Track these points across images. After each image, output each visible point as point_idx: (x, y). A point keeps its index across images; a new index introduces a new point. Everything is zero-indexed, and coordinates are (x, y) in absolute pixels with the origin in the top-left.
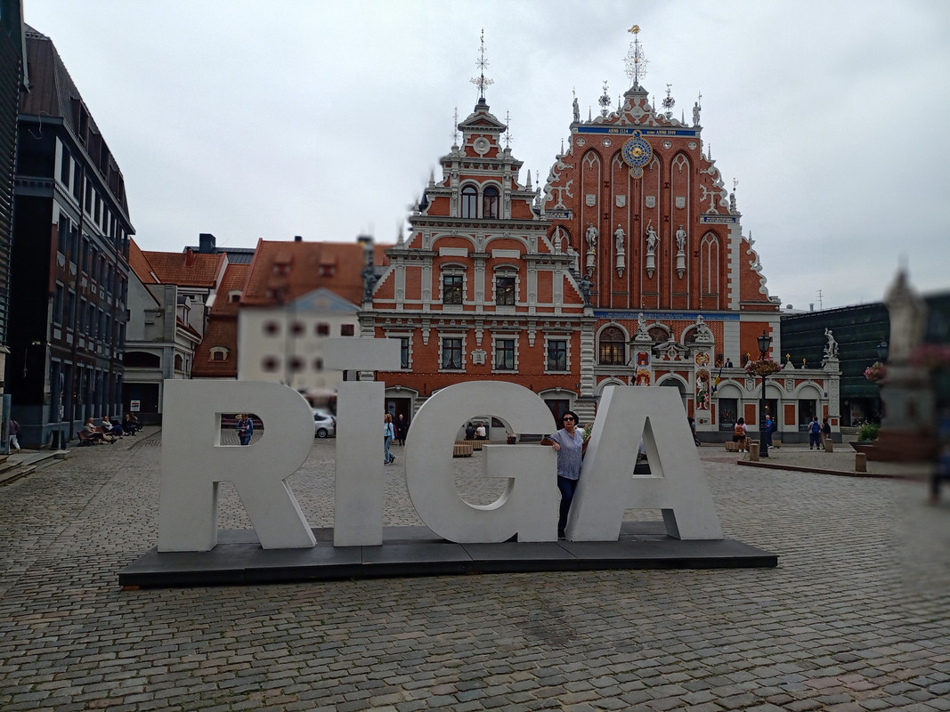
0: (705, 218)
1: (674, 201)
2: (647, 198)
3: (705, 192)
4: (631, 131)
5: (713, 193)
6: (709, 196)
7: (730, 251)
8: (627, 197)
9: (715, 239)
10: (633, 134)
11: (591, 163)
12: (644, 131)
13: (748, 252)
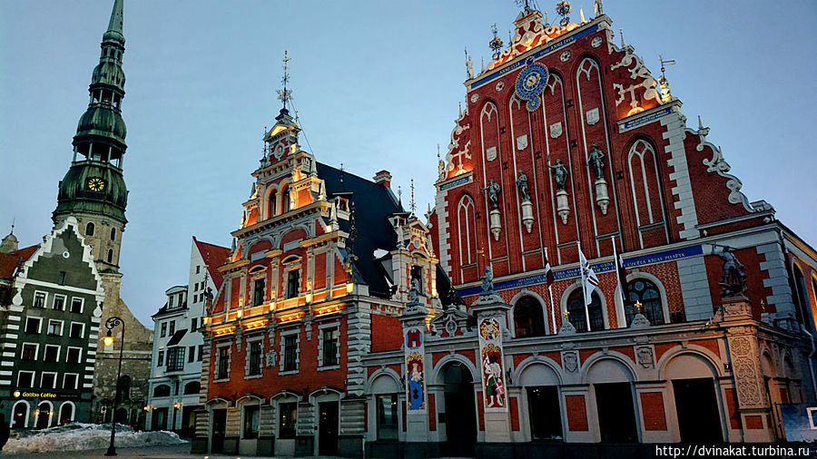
0: (627, 124)
1: (585, 118)
2: (551, 127)
3: (622, 92)
4: (522, 62)
5: (632, 88)
6: (628, 95)
7: (669, 156)
8: (529, 136)
9: (648, 146)
10: (526, 64)
11: (489, 115)
12: (537, 55)
13: (700, 148)
